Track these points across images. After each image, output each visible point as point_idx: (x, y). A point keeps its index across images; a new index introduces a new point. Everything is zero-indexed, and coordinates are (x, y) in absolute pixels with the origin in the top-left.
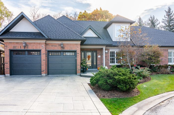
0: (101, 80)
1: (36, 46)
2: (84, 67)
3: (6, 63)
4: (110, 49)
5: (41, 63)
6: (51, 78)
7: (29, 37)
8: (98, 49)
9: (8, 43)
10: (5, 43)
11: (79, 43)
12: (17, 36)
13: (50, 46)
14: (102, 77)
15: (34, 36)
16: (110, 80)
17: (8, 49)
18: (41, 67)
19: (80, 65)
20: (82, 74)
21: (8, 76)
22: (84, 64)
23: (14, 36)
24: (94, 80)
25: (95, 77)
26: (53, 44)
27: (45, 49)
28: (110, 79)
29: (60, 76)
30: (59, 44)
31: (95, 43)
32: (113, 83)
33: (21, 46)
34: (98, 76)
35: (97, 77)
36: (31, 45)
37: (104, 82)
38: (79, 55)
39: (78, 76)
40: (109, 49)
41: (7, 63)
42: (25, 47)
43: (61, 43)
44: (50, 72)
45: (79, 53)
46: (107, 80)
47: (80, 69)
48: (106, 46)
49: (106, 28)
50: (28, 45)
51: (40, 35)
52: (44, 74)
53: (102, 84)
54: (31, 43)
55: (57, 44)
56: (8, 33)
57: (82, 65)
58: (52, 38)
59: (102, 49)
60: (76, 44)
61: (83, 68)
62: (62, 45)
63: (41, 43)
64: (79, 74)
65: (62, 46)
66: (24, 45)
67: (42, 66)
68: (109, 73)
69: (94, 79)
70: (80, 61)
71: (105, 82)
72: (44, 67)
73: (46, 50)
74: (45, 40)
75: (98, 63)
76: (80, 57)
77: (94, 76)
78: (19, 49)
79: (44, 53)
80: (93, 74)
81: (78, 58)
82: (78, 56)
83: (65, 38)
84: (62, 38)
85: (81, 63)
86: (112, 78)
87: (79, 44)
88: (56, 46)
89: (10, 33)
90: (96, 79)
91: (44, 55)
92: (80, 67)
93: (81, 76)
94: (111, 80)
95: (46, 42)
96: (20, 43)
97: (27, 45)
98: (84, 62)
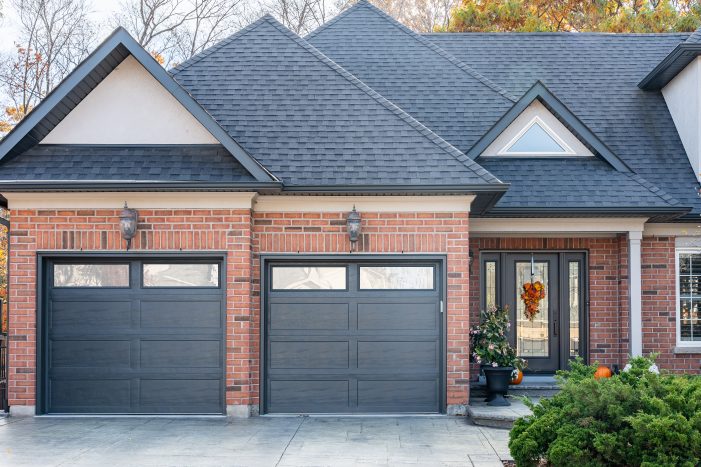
0: (563, 436)
1: (196, 233)
2: (495, 365)
3: (17, 338)
4: (678, 242)
5: (221, 338)
6: (287, 431)
7: (156, 176)
8: (598, 240)
9: (32, 212)
10: (13, 212)
11: (462, 205)
12: (86, 171)
13: (280, 229)
14: (572, 418)
15: (190, 172)
16: (604, 436)
17: (31, 249)
18: (222, 362)
19: (465, 350)
20: (479, 411)
21: (26, 416)
22: (491, 347)
23: (68, 176)
24: (527, 437)
25: (533, 421)
26: (299, 215)
27: (251, 248)
28: (608, 431)
29: (339, 419)
30: (337, 215)
31: (571, 202)
32: (620, 452)
33: (104, 233)
34: (552, 415)
35: (543, 418)
36: (169, 227)
37: (577, 446)
38: (459, 287)
39: (451, 423)
40: (673, 238)
41: (24, 338)
42: (129, 237)
43: (348, 208)
44: (274, 395)
45: (459, 275)
46: (594, 437)
47: (465, 375)
48: (646, 219)
49: (655, 85)
50: (149, 227)
51: (223, 166)
52: (239, 410)
53: (568, 454)
54: (164, 213)
55: (325, 215)
56: (31, 152)
57: (482, 348)
58: (294, 181)
59: (621, 239)
60: (439, 215)
61: (489, 373)
62: (351, 221)
63: (227, 212)
64: (462, 410)
65: (354, 227)
66: (127, 224)
67: (231, 357)
68: (605, 401)
69: (532, 431)
70: (465, 325)
71: (584, 448)
72: (243, 363)
73: (255, 256)
74: (253, 194)
75: (595, 335)
76: (465, 301)
77: (531, 413)
78: (94, 250)
79: (244, 273)
80: (528, 404)
81: (453, 306)
82: (452, 293)
83: (376, 182)
84: (354, 182)
85: (476, 341)
86: (619, 425)
87: (458, 215)
88: (319, 229)
89: (46, 151)
90: (539, 430)
91: (245, 287)
92: (464, 363)
93: (471, 420)
94: (611, 438)
95: (254, 202)
96: (100, 212)
97: (144, 227)
98: (494, 329)
